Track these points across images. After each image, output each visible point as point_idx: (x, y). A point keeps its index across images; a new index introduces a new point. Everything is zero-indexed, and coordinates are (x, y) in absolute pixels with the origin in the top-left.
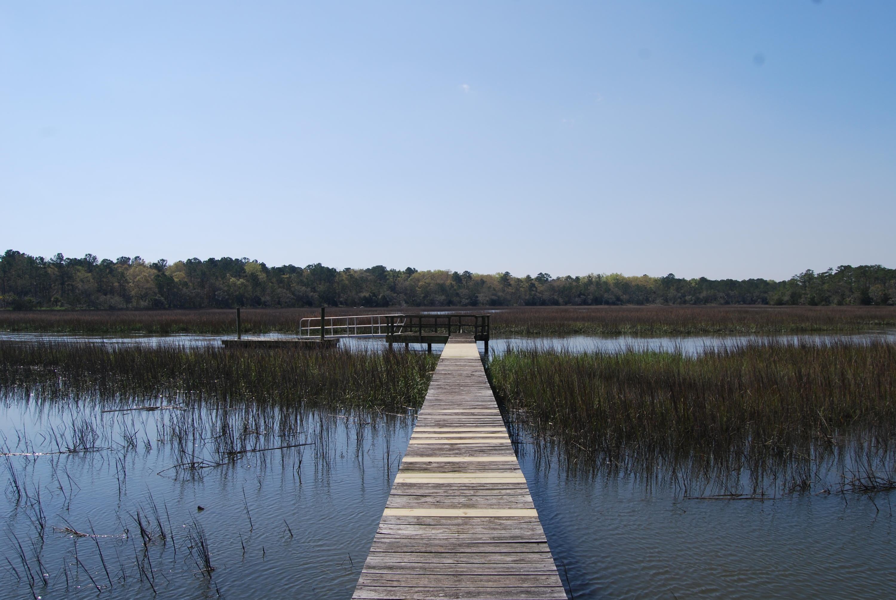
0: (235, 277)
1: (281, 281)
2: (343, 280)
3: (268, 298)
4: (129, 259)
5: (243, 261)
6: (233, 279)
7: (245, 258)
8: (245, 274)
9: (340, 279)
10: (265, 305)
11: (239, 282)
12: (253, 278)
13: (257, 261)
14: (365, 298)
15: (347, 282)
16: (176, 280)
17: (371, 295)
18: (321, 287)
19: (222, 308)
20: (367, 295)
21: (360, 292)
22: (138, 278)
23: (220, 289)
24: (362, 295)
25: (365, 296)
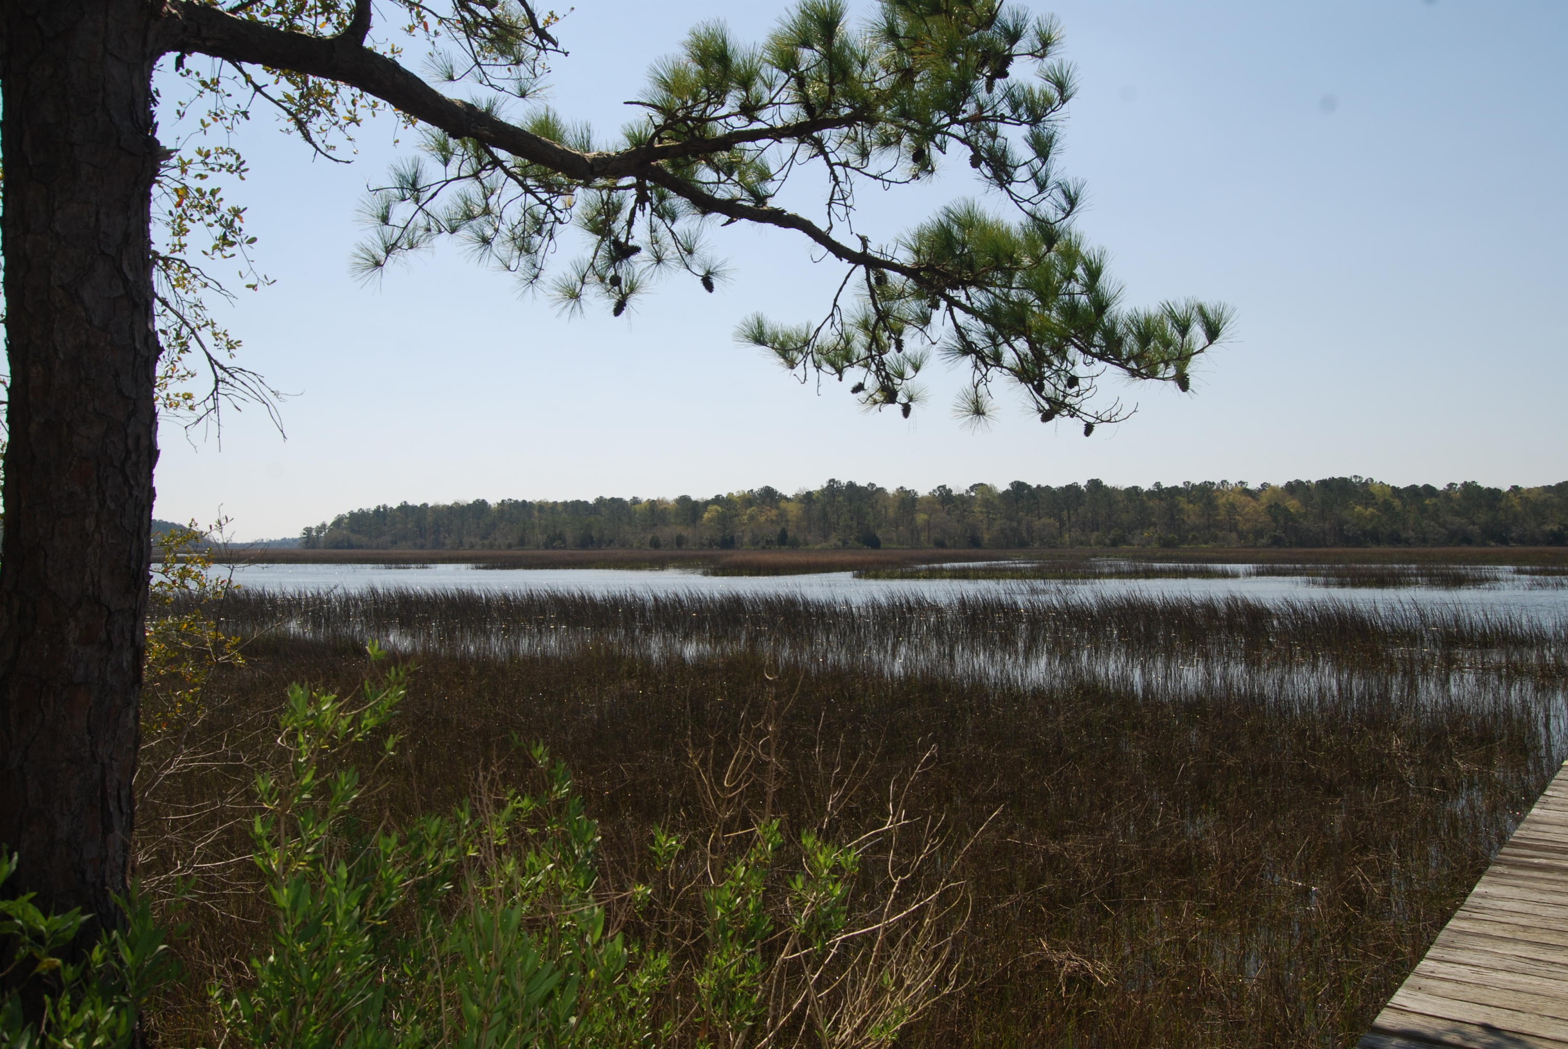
0: (1361, 504)
1: (1423, 510)
2: (1513, 506)
3: (1411, 533)
4: (1214, 483)
5: (1353, 480)
6: (1358, 508)
7: (1356, 477)
8: (1373, 502)
9: (1509, 504)
10: (1407, 542)
11: (1368, 513)
12: (1386, 507)
13: (1372, 480)
14: (1552, 533)
15: (1519, 509)
16: (1292, 510)
17: (1562, 527)
18: (1483, 517)
19: (1353, 547)
20: (1555, 528)
21: (1543, 523)
22: (1247, 509)
23: (1347, 522)
24: (1547, 528)
25: (1551, 531)
